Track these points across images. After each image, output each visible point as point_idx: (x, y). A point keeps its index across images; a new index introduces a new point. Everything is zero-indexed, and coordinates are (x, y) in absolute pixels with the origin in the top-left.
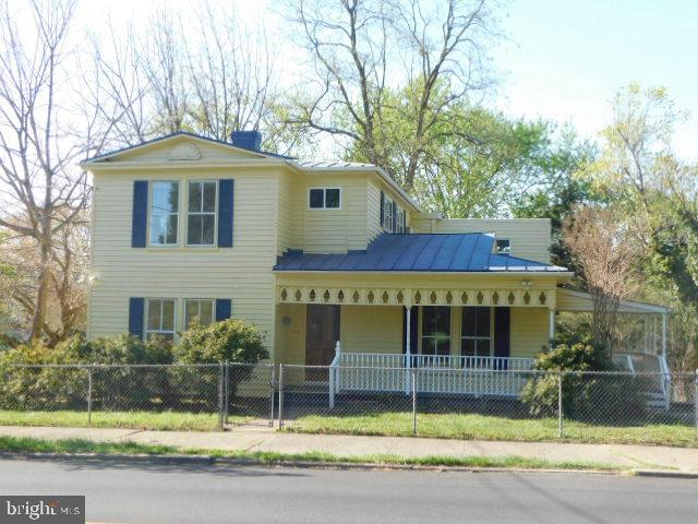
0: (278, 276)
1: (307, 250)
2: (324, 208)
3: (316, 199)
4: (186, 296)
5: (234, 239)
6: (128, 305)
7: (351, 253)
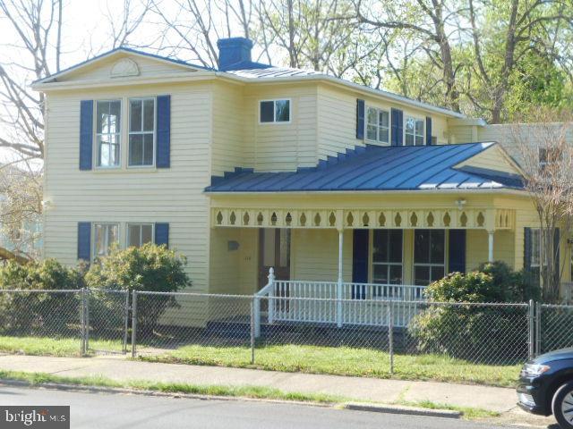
0: (212, 198)
1: (258, 169)
2: (275, 122)
3: (267, 112)
4: (128, 220)
5: (172, 159)
6: (76, 229)
7: (301, 171)
